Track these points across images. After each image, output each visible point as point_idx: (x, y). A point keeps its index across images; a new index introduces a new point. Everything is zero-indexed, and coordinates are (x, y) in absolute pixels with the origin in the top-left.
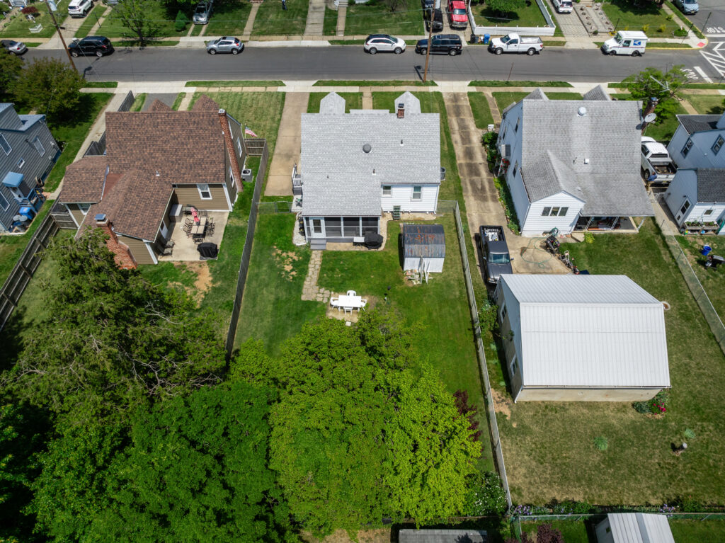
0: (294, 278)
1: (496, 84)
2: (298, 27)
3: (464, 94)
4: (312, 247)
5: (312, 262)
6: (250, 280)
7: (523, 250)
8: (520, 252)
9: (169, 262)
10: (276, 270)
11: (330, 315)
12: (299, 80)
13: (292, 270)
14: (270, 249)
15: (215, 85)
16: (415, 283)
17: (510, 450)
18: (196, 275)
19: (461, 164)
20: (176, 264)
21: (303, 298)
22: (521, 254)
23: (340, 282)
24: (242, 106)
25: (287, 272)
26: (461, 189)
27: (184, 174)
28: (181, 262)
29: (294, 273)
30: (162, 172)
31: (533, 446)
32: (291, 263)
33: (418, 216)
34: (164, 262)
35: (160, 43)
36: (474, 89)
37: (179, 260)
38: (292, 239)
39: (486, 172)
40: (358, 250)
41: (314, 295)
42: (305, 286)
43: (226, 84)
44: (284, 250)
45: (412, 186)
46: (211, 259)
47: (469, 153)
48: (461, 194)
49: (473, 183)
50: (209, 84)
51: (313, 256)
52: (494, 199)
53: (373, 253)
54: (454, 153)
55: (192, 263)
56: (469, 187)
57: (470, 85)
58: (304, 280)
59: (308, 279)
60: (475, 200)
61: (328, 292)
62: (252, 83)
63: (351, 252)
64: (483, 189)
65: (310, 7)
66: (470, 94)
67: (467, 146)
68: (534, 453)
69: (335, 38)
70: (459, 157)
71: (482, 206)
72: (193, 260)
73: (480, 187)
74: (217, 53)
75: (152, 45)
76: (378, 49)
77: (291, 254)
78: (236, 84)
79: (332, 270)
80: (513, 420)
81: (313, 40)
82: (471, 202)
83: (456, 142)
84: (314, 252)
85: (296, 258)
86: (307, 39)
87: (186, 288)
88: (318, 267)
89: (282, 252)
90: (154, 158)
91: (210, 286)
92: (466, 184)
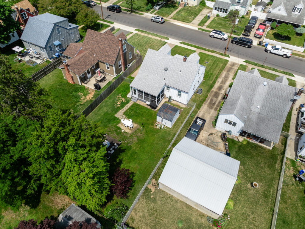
0: (118, 108)
1: (256, 65)
2: (190, 19)
3: (239, 64)
4: (132, 100)
5: (128, 104)
6: (104, 102)
7: (211, 134)
8: (209, 134)
9: (85, 86)
10: (114, 102)
11: (119, 125)
12: (176, 39)
13: (119, 105)
14: (118, 95)
15: (144, 32)
16: (157, 128)
17: (142, 204)
18: (89, 93)
20: (86, 87)
21: (116, 115)
22: (209, 135)
23: (132, 115)
24: (147, 42)
25: (117, 105)
26: (204, 100)
27: (103, 58)
28: (88, 87)
29: (119, 106)
30: (97, 55)
31: (153, 208)
32: (121, 102)
33: (179, 104)
34: (83, 85)
35: (138, 13)
36: (245, 64)
37: (88, 86)
38: (128, 94)
40: (147, 107)
41: (120, 116)
42: (119, 112)
43: (148, 33)
44: (122, 97)
45: (177, 90)
46: (97, 90)
48: (203, 102)
50: (142, 32)
51: (130, 103)
52: (216, 109)
53: (151, 110)
54: (213, 86)
55: (91, 89)
56: (209, 101)
57: (244, 62)
58: (121, 109)
59: (122, 110)
60: (207, 107)
61: (125, 117)
62: (158, 35)
63: (143, 107)
64: (214, 104)
65: (201, 13)
66: (241, 65)
67: (222, 85)
68: (150, 211)
69: (202, 27)
70: (215, 88)
71: (208, 110)
72: (92, 88)
73: (213, 102)
74: (153, 21)
75: (134, 13)
76: (215, 36)
77: (123, 99)
78: (151, 34)
79: (132, 110)
80: (153, 194)
81: (192, 26)
82: (205, 107)
83: (218, 82)
84: (131, 101)
85: (124, 101)
86: (190, 25)
87: (83, 96)
88: (128, 107)
89: (121, 97)
90: (96, 49)
91: (90, 99)
92: (208, 99)
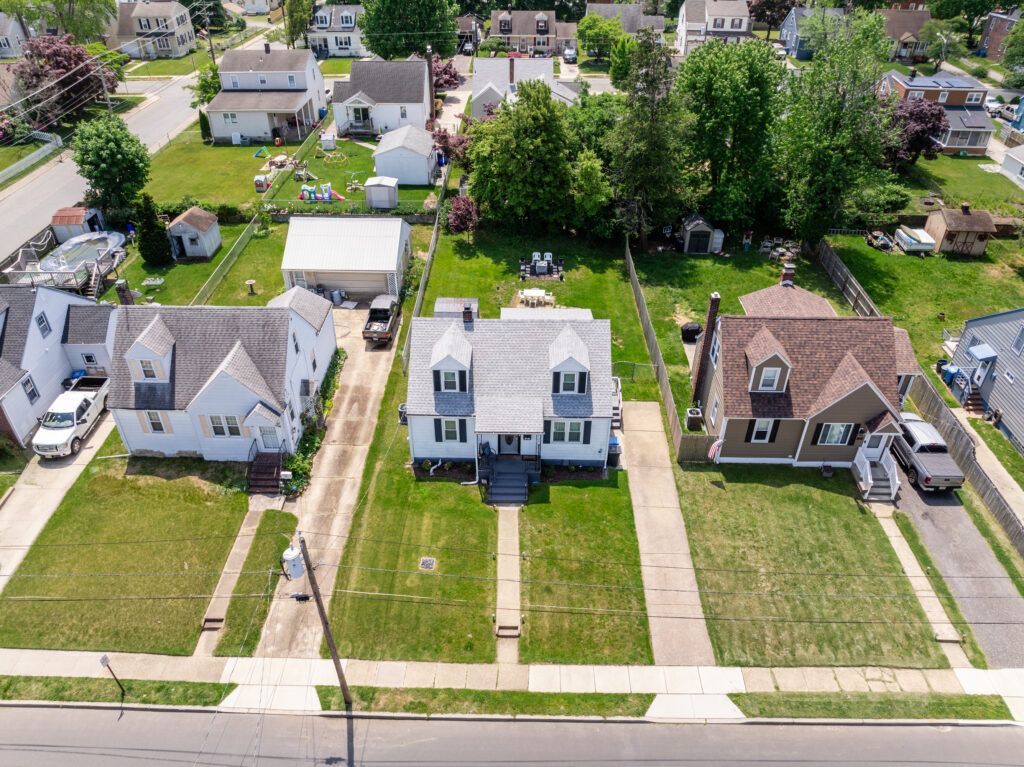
19: (365, 441)
26: (384, 401)
39: (333, 428)
47: (343, 461)
48: (386, 395)
49: (362, 411)
52: (344, 389)
56: (370, 405)
60: (370, 389)
64: (352, 401)
71: (365, 381)
73: (356, 405)
82: (377, 387)
83: (354, 486)
92: (373, 410)
